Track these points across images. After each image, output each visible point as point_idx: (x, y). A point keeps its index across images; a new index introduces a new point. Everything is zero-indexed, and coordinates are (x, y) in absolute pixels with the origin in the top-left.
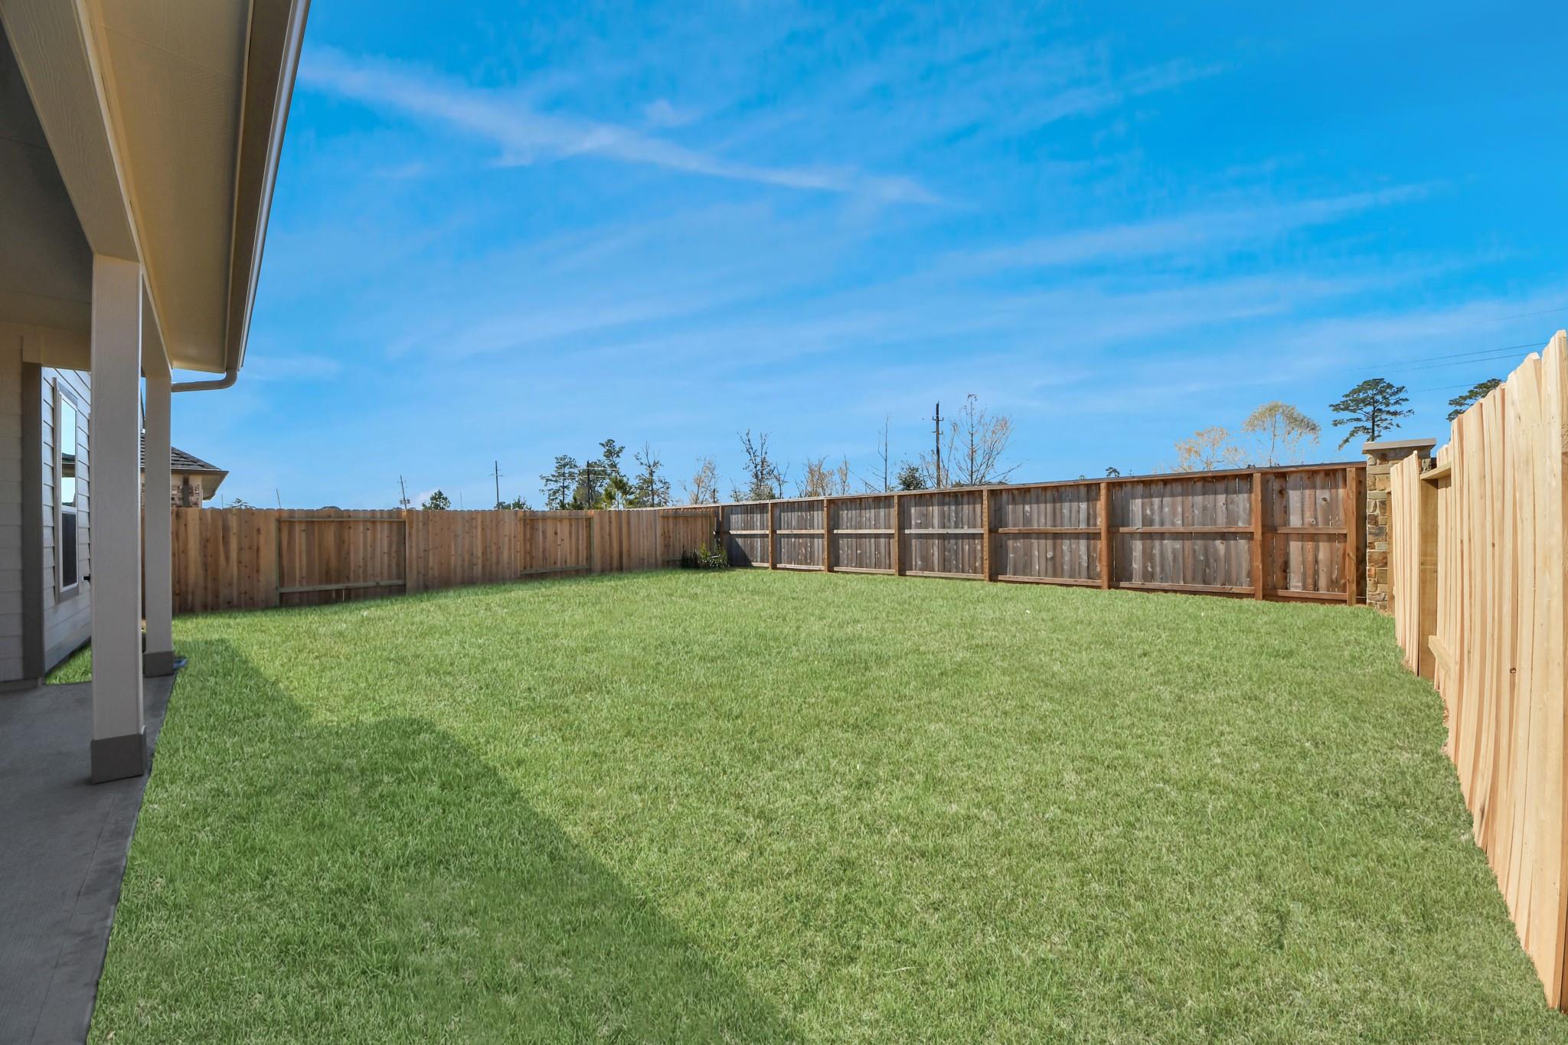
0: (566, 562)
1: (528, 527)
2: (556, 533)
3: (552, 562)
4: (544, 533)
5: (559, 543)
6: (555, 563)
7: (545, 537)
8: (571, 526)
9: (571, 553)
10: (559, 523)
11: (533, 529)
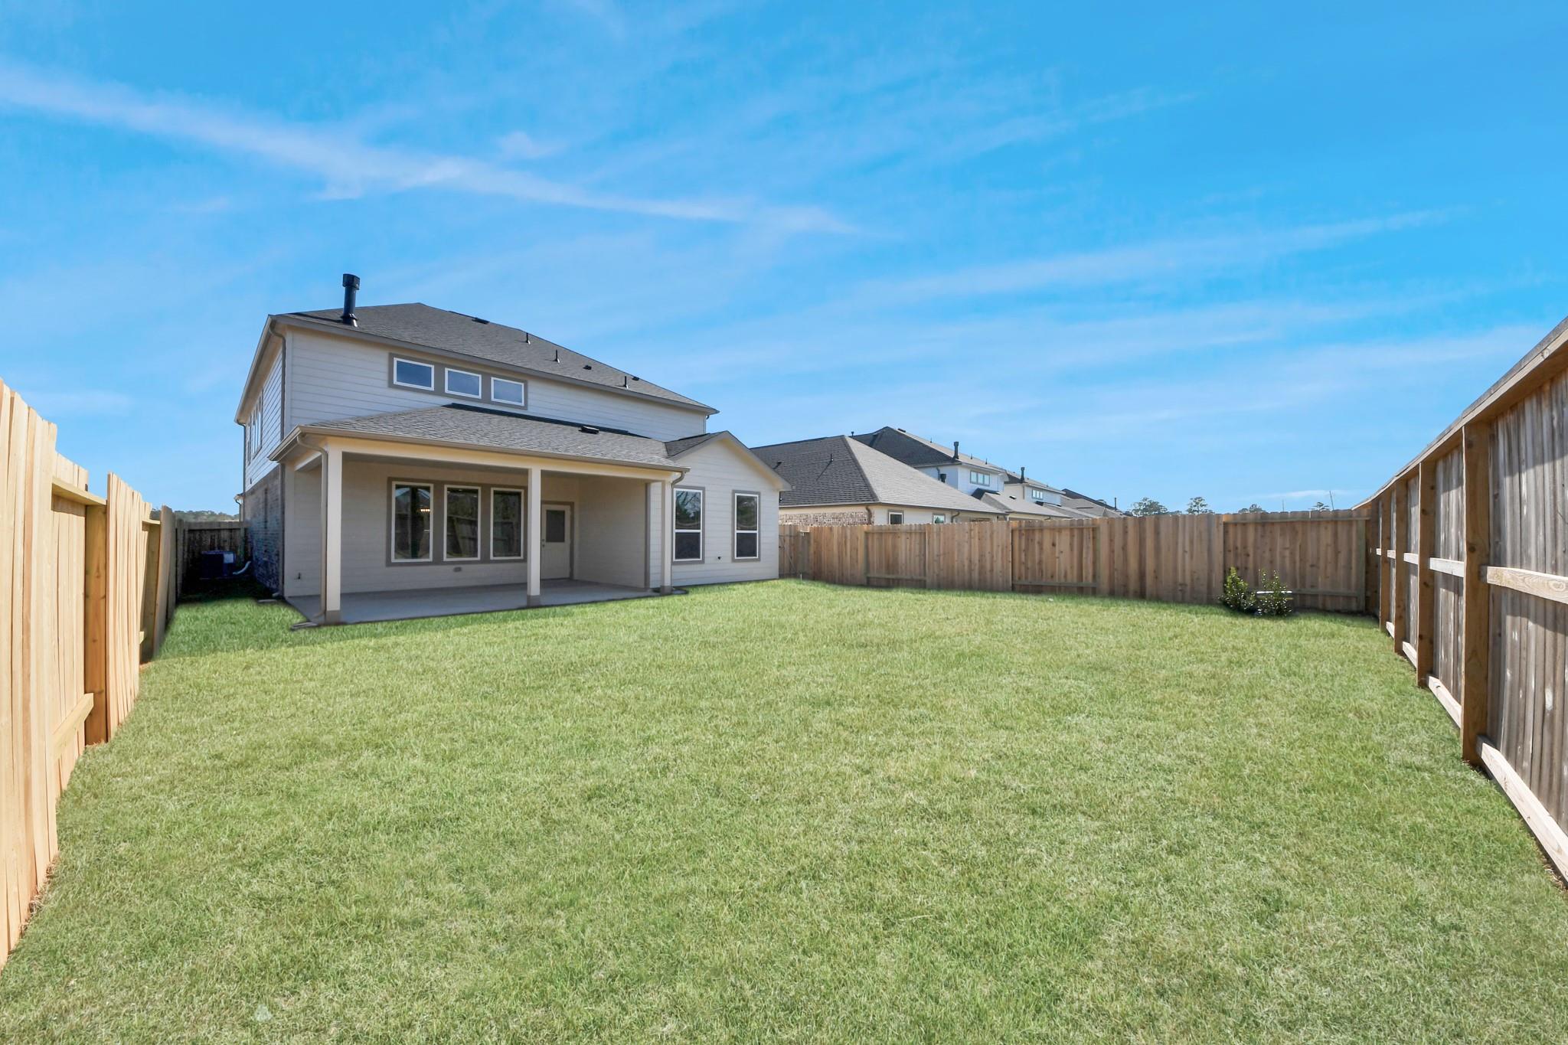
0: (1065, 576)
1: (1024, 537)
2: (1054, 545)
3: (1049, 576)
4: (1041, 544)
5: (1057, 555)
6: (1052, 577)
7: (1041, 549)
8: (1072, 536)
9: (1072, 567)
10: (1057, 534)
11: (1029, 540)
